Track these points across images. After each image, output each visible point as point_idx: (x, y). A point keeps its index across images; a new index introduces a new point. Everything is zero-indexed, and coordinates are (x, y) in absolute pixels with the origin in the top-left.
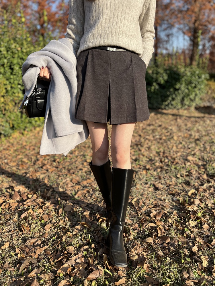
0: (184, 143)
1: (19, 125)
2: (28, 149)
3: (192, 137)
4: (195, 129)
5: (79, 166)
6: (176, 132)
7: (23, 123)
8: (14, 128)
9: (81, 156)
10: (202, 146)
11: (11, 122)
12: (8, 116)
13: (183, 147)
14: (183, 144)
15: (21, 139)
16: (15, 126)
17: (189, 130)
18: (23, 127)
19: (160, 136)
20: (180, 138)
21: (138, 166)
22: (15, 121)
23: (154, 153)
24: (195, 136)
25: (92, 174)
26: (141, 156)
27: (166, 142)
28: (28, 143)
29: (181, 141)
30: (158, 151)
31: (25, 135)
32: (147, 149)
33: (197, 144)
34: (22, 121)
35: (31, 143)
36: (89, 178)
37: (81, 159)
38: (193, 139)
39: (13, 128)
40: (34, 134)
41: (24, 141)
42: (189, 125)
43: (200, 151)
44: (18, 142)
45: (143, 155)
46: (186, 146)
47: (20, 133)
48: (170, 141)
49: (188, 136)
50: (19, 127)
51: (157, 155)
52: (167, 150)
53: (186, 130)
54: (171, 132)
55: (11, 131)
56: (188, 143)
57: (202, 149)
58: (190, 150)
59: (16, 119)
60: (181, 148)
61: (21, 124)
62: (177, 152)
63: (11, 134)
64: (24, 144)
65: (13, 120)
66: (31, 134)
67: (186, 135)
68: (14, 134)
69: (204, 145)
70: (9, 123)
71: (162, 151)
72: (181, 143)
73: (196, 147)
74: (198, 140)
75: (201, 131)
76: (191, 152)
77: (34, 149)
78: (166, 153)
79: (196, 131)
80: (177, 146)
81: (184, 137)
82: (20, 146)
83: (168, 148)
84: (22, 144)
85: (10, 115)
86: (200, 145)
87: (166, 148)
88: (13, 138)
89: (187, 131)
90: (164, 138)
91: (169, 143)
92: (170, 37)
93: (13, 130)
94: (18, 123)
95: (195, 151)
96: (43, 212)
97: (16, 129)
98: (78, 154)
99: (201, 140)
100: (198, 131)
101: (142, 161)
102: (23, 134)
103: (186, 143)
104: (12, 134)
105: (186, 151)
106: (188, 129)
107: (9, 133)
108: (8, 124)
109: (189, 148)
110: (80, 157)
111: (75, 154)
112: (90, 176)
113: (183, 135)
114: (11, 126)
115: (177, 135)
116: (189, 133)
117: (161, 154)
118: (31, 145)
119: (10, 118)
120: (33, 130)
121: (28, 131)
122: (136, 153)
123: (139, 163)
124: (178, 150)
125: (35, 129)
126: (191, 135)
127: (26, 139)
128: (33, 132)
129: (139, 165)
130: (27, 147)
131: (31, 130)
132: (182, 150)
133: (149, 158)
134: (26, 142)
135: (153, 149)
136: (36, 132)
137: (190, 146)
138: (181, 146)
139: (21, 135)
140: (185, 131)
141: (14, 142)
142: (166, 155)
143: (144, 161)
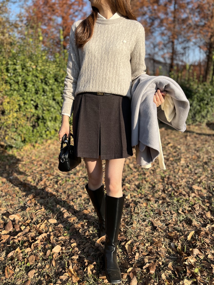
0: (191, 166)
1: (30, 139)
2: (36, 164)
3: (200, 160)
4: (204, 150)
5: (80, 191)
6: (184, 153)
7: (34, 137)
8: (26, 142)
9: (83, 178)
10: (209, 172)
11: (23, 135)
12: (20, 130)
13: (190, 172)
14: (189, 168)
15: (32, 152)
16: (27, 139)
17: (198, 151)
18: (34, 141)
19: (168, 156)
20: (188, 159)
21: (140, 195)
22: (27, 135)
23: (159, 178)
24: (203, 158)
25: (91, 203)
26: (145, 182)
27: (173, 164)
28: (37, 158)
29: (188, 164)
30: (163, 175)
31: (36, 148)
32: (152, 172)
33: (204, 169)
34: (33, 135)
35: (40, 157)
36: (87, 208)
37: (83, 181)
38: (201, 162)
39: (24, 141)
40: (45, 147)
41: (34, 155)
42: (199, 145)
43: (207, 178)
44: (28, 156)
45: (147, 181)
46: (193, 170)
47: (32, 145)
48: (176, 163)
49: (196, 158)
50: (30, 140)
51: (161, 180)
52: (172, 175)
53: (195, 150)
54: (179, 151)
55: (22, 144)
56: (195, 167)
57: (210, 176)
58: (196, 177)
59: (27, 133)
60: (188, 173)
61: (32, 138)
62: (182, 178)
63: (22, 146)
64: (34, 158)
65: (24, 134)
66: (42, 147)
67: (193, 157)
68: (25, 147)
69: (211, 170)
70: (21, 137)
71: (167, 176)
72: (188, 166)
73: (203, 173)
74: (206, 163)
75: (210, 152)
76: (197, 179)
77: (41, 165)
78: (171, 179)
79: (205, 152)
80: (183, 170)
81: (192, 159)
82: (28, 160)
83: (174, 172)
84: (31, 158)
85: (22, 129)
86: (208, 171)
87: (172, 172)
88: (24, 150)
89: (196, 152)
90: (171, 159)
91: (175, 165)
92: (187, 50)
93: (25, 143)
94: (30, 137)
95: (201, 178)
96: (30, 252)
97: (27, 142)
98: (81, 175)
99: (209, 164)
100: (207, 152)
101: (145, 188)
102: (34, 146)
103: (193, 167)
104: (24, 147)
105: (192, 177)
106: (197, 149)
107: (21, 146)
108: (19, 137)
109: (196, 174)
110: (82, 180)
111: (78, 176)
112: (88, 205)
113: (191, 157)
114: (23, 139)
115: (185, 157)
116: (198, 154)
117: (166, 179)
118: (39, 159)
119: (22, 132)
120: (45, 143)
121: (39, 144)
122: (140, 177)
123: (140, 191)
124: (183, 175)
125: (46, 141)
126: (199, 157)
127: (36, 153)
128: (44, 145)
129: (140, 193)
130: (35, 163)
131: (42, 143)
132: (188, 176)
133: (152, 185)
134: (36, 155)
135: (158, 173)
136: (47, 144)
137: (196, 171)
138: (187, 169)
139: (32, 147)
140: (193, 151)
141: (24, 155)
142: (170, 181)
143: (147, 189)
